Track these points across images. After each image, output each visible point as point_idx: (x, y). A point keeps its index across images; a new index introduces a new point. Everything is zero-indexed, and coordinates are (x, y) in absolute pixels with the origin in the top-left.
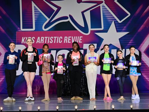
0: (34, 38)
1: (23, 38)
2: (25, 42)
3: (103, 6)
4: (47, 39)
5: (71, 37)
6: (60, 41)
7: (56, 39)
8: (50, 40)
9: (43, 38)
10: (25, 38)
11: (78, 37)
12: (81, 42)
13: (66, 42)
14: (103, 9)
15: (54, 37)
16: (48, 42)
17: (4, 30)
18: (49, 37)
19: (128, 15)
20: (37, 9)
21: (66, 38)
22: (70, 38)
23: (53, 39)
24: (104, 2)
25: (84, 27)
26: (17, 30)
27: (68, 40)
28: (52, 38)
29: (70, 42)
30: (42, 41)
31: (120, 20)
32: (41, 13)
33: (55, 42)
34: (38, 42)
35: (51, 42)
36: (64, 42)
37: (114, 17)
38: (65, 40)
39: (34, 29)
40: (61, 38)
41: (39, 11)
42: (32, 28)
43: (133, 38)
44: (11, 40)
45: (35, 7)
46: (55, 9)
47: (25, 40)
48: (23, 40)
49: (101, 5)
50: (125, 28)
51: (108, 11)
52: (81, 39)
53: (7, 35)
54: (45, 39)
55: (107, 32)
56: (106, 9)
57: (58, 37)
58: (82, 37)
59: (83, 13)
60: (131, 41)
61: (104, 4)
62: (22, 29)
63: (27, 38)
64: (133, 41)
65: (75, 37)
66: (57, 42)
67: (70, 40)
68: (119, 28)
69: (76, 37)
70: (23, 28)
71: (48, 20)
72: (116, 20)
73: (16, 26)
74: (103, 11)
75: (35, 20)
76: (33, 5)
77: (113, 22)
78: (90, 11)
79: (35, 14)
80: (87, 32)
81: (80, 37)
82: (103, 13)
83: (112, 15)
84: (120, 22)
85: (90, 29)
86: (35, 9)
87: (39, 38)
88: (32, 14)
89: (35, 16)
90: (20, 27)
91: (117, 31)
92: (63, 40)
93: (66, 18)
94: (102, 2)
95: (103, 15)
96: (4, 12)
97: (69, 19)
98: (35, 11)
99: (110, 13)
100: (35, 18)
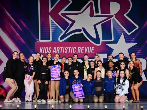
0: (51, 48)
1: (41, 48)
2: (43, 52)
3: (114, 20)
4: (63, 49)
5: (84, 47)
6: (74, 51)
7: (71, 49)
8: (65, 50)
9: (59, 48)
10: (43, 48)
11: (91, 48)
12: (93, 52)
13: (80, 52)
14: (113, 22)
15: (69, 48)
16: (63, 52)
17: (24, 41)
18: (64, 48)
19: (137, 27)
20: (54, 23)
21: (79, 48)
22: (83, 49)
23: (68, 50)
24: (114, 16)
25: (95, 38)
26: (35, 41)
27: (81, 50)
28: (66, 48)
29: (83, 52)
30: (58, 51)
31: (129, 33)
32: (57, 26)
33: (69, 52)
34: (54, 52)
35: (66, 51)
36: (78, 52)
37: (123, 30)
38: (78, 50)
39: (51, 40)
40: (75, 48)
41: (56, 25)
42: (49, 39)
43: (141, 48)
44: (30, 50)
45: (52, 21)
46: (70, 22)
47: (43, 50)
48: (41, 50)
49: (111, 19)
50: (134, 40)
51: (118, 24)
52: (93, 50)
53: (27, 45)
54: (60, 49)
55: (117, 43)
56: (116, 22)
57: (72, 48)
58: (94, 47)
59: (95, 26)
60: (139, 52)
61: (114, 17)
62: (40, 41)
63: (44, 48)
64: (141, 52)
65: (87, 47)
66: (71, 52)
67: (83, 50)
68: (128, 40)
69: (89, 47)
70: (41, 39)
71: (64, 32)
72: (125, 32)
73: (36, 37)
74: (113, 24)
75: (52, 32)
76: (51, 19)
77: (123, 34)
78: (102, 24)
79: (52, 27)
80: (99, 43)
81: (92, 48)
82: (113, 26)
83: (121, 28)
84: (129, 34)
85: (101, 40)
86: (52, 22)
87: (55, 48)
88: (49, 27)
89: (52, 29)
90: (38, 39)
91: (126, 42)
92: (77, 50)
93: (80, 30)
94: (113, 16)
95: (113, 28)
96: (25, 26)
97: (82, 32)
98: (52, 25)
99: (120, 26)
100: (52, 30)
